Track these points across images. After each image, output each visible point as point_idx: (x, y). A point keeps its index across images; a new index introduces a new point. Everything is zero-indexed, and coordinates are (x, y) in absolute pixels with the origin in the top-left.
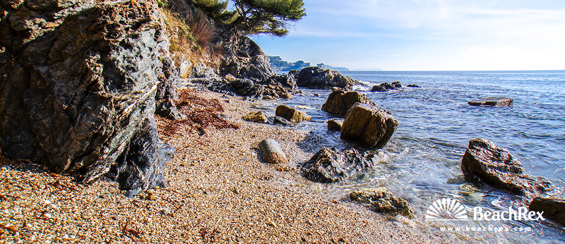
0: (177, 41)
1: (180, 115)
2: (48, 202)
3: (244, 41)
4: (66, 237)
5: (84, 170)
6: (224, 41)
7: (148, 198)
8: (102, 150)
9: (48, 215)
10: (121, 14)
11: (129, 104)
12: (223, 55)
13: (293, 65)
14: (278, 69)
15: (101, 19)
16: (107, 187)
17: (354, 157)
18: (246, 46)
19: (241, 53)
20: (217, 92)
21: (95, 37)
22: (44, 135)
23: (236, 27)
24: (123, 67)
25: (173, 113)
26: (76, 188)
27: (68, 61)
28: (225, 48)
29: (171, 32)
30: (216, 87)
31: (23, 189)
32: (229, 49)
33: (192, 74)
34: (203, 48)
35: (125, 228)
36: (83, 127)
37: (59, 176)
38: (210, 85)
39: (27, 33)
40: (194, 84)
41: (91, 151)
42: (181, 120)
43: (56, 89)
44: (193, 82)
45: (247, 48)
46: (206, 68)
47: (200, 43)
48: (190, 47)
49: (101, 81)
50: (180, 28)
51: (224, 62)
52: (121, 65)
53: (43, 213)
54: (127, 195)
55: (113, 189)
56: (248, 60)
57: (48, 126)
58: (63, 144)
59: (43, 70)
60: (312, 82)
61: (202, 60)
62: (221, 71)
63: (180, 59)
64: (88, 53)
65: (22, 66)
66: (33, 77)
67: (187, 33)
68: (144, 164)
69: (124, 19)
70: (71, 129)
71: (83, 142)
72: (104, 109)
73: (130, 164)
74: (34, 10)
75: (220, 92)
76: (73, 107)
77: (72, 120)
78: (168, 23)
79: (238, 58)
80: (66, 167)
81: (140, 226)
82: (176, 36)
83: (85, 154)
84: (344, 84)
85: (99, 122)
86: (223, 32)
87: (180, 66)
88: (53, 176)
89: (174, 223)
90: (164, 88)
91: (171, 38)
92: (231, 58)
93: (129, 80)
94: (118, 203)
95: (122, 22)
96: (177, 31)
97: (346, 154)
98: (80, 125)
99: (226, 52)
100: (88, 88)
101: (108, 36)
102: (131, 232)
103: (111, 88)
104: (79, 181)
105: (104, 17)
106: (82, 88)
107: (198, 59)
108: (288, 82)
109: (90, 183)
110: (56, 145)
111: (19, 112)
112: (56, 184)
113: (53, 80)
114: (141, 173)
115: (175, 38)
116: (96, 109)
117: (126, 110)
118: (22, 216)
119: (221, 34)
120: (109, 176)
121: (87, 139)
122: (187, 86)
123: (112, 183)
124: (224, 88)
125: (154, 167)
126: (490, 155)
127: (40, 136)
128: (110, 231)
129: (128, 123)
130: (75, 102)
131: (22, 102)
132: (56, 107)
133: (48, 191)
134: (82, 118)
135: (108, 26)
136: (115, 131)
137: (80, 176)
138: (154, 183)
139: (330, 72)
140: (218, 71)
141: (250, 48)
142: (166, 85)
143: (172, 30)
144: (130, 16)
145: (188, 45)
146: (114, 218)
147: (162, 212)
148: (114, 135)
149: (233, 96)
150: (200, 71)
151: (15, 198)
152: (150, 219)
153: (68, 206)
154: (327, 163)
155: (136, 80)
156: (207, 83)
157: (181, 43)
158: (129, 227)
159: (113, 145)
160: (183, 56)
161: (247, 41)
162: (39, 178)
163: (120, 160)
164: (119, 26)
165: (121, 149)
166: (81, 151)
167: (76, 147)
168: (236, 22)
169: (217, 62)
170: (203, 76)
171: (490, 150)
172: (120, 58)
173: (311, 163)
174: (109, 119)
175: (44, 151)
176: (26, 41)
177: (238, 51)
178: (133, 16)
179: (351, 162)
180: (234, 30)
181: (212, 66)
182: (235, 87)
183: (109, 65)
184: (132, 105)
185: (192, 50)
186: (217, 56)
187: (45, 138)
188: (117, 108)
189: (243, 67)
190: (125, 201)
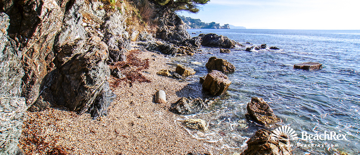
0: (131, 19)
1: (122, 76)
2: (70, 121)
3: (172, 16)
4: (75, 132)
5: (80, 110)
6: (159, 17)
7: (100, 120)
8: (86, 104)
9: (70, 125)
10: (92, 59)
11: (94, 89)
12: (158, 26)
13: (209, 25)
14: (198, 28)
15: (86, 62)
16: (87, 115)
17: (198, 102)
18: (173, 19)
19: (170, 24)
20: (151, 51)
21: (84, 67)
22: (68, 98)
23: (168, 7)
24: (92, 77)
25: (119, 75)
26: (77, 116)
27: (75, 74)
28: (160, 21)
29: (128, 14)
30: (151, 48)
31: (63, 117)
32: (162, 22)
33: (139, 39)
34: (146, 22)
35: (91, 131)
36: (80, 98)
37: (72, 112)
38: (147, 47)
39: (63, 62)
40: (139, 46)
41: (82, 105)
42: (122, 78)
43: (72, 84)
44: (138, 44)
45: (174, 21)
46: (147, 34)
47: (145, 19)
48: (139, 22)
49: (85, 82)
50: (133, 11)
51: (158, 30)
52: (92, 76)
53: (69, 124)
54: (93, 119)
55: (89, 117)
56: (174, 28)
57: (69, 96)
58: (74, 102)
59: (68, 76)
60: (210, 43)
61: (145, 29)
62: (157, 35)
63: (132, 30)
64: (82, 72)
65: (61, 74)
66: (65, 79)
67: (137, 14)
68: (99, 108)
69: (93, 61)
70: (76, 97)
71: (80, 102)
72: (86, 92)
73: (95, 107)
74: (65, 54)
75: (153, 52)
76: (77, 90)
77: (77, 95)
78: (127, 9)
79: (168, 27)
80: (75, 109)
81: (96, 130)
82: (131, 16)
83: (80, 106)
84: (230, 45)
85: (84, 96)
86: (159, 11)
87: (132, 34)
88: (71, 112)
89: (106, 129)
90: (119, 56)
91: (128, 17)
92: (163, 27)
93: (94, 81)
94: (90, 122)
95: (92, 62)
96: (131, 13)
97: (194, 100)
98: (79, 96)
99: (160, 24)
100: (81, 84)
101: (88, 67)
102: (93, 132)
103: (89, 84)
104: (78, 113)
105: (87, 61)
106: (80, 84)
107: (143, 29)
108: (196, 44)
109: (82, 114)
110: (72, 102)
111: (61, 90)
112: (71, 115)
113: (71, 80)
114: (98, 111)
115: (130, 17)
116: (84, 92)
117: (93, 92)
118: (64, 126)
119: (158, 12)
120: (88, 112)
121: (81, 101)
122: (135, 47)
123: (89, 114)
124: (155, 49)
125: (103, 108)
126: (259, 106)
127: (67, 99)
128: (87, 131)
129: (93, 96)
130: (77, 88)
131: (61, 87)
132: (72, 90)
133: (69, 118)
134: (79, 94)
135: (88, 64)
136: (90, 99)
137: (79, 112)
138: (103, 114)
139: (222, 38)
140: (155, 35)
141: (176, 21)
142: (120, 54)
143: (129, 12)
144: (95, 59)
145: (138, 21)
146: (88, 127)
147: (103, 126)
148: (89, 100)
149: (159, 54)
150: (143, 36)
151: (62, 120)
152: (99, 128)
153: (75, 123)
154: (182, 105)
155: (97, 80)
156: (145, 45)
157: (133, 20)
158: (92, 130)
159: (89, 102)
160: (134, 28)
161: (174, 16)
162: (67, 113)
163: (92, 105)
164: (91, 64)
165: (92, 103)
166: (79, 104)
167: (77, 103)
168: (167, 5)
169: (155, 30)
170: (145, 40)
171: (259, 104)
172: (91, 74)
173: (175, 104)
174: (87, 95)
175: (68, 104)
176: (62, 65)
177: (168, 22)
178: (96, 59)
179: (196, 104)
180: (166, 9)
181: (151, 33)
182: (161, 48)
183: (88, 76)
184: (95, 90)
185: (139, 24)
186: (155, 26)
187: (68, 99)
188: (90, 91)
189: (170, 33)
190: (92, 121)
